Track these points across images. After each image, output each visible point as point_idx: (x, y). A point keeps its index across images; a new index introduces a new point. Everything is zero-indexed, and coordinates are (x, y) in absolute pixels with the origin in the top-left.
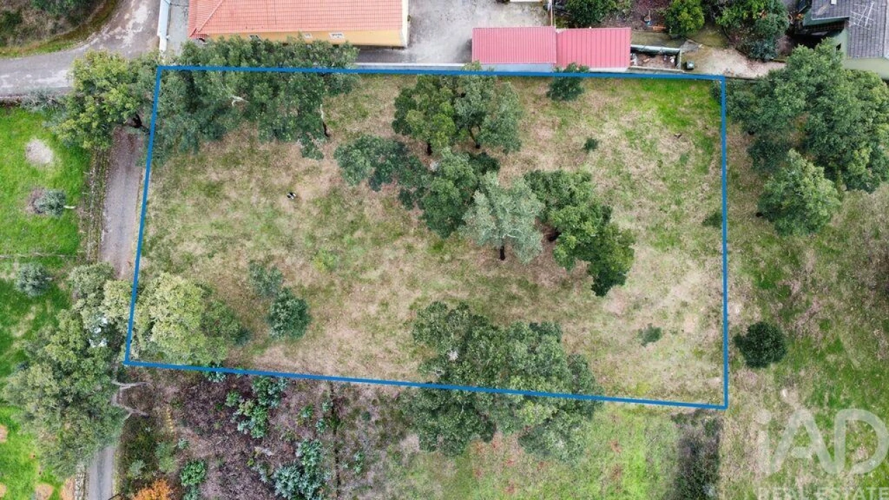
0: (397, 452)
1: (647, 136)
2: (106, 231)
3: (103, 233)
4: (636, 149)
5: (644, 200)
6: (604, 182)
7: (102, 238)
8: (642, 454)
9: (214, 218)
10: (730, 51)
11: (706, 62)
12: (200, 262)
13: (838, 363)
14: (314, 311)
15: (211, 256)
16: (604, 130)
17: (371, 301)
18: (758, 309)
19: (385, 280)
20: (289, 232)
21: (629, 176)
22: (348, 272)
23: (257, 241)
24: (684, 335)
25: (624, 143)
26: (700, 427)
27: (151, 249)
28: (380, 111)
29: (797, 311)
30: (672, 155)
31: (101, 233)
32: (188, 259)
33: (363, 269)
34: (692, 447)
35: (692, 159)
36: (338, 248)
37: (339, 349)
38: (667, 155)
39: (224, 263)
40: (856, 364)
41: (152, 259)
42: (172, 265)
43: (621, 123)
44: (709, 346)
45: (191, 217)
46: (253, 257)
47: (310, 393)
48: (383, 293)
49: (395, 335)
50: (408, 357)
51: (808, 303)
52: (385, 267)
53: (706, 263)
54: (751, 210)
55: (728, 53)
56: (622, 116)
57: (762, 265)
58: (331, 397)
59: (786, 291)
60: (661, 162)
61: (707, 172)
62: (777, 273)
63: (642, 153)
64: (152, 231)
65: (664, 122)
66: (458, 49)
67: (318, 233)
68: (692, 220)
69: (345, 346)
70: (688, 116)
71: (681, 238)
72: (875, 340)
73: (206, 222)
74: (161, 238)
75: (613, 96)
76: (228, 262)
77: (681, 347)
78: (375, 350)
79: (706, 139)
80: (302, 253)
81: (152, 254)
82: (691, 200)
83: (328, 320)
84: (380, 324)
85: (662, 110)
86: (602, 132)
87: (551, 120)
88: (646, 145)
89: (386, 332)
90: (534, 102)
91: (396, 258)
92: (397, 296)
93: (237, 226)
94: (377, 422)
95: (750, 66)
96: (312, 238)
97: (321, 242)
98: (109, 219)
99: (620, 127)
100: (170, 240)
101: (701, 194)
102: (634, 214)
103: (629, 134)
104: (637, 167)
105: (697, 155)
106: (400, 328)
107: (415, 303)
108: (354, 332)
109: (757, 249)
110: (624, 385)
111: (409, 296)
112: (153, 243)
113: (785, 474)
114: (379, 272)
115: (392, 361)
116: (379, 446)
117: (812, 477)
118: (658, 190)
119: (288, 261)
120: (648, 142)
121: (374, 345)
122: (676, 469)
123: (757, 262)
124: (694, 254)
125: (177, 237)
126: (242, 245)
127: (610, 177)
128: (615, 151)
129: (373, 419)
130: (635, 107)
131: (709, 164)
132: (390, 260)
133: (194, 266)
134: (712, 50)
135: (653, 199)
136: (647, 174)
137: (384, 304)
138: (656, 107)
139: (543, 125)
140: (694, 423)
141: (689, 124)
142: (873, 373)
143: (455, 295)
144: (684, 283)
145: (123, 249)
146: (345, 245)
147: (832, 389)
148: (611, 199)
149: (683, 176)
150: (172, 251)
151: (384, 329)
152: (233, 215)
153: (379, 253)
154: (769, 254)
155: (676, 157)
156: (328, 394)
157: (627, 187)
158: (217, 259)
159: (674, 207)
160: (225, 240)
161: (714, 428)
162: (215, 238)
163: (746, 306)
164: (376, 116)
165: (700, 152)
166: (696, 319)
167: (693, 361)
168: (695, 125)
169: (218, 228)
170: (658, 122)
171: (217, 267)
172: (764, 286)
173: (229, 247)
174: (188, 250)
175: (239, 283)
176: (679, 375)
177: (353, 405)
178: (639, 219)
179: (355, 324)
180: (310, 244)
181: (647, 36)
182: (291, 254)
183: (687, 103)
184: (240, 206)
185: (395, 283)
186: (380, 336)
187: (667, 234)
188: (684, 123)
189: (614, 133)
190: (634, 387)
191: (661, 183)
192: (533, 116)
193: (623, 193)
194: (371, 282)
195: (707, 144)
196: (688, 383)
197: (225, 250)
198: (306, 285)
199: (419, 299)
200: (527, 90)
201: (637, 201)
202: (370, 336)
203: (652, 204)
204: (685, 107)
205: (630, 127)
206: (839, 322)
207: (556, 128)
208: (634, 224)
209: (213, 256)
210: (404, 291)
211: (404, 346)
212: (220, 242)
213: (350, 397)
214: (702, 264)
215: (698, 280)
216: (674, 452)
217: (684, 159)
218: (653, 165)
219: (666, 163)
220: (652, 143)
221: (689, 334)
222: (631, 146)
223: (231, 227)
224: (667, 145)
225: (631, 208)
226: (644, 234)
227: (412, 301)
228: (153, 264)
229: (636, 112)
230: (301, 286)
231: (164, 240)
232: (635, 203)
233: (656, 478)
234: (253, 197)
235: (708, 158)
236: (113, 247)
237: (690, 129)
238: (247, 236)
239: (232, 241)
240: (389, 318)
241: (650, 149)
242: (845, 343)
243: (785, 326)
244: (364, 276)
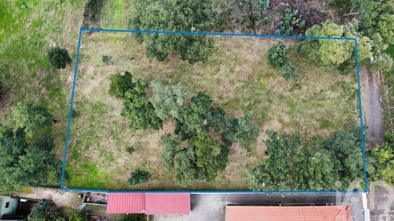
0: (223, 8)
1: (104, 158)
2: (380, 102)
3: (381, 101)
4: (109, 152)
5: (108, 126)
6: (126, 134)
7: (381, 98)
8: (116, 15)
9: (323, 110)
10: (60, 205)
11: (72, 199)
12: (327, 88)
13: (31, 59)
14: (266, 67)
15: (322, 91)
16: (124, 161)
17: (239, 73)
18: (61, 79)
19: (232, 82)
20: (283, 104)
21: (114, 138)
22: (251, 85)
23: (299, 99)
24: (94, 65)
25: (115, 155)
26: (90, 27)
27: (354, 93)
28: (239, 168)
29: (44, 80)
30: (93, 149)
31: (382, 100)
32: (333, 89)
33: (243, 87)
34: (94, 19)
35: (83, 148)
36: (256, 96)
37: (252, 50)
38: (95, 149)
39: (315, 88)
40: (24, 61)
41: (352, 88)
42: (342, 86)
43: (116, 165)
44: (83, 61)
45: (335, 110)
46: (300, 91)
47: (265, 30)
48: (233, 76)
49: (226, 58)
50: (220, 48)
51: (40, 84)
52: (232, 88)
53: (81, 98)
54: (59, 124)
55: (61, 204)
56: (115, 169)
57: (57, 99)
58: (255, 29)
59: (48, 88)
60: (98, 146)
61: (77, 141)
62: (51, 96)
63: (107, 149)
64: (355, 102)
65: (95, 166)
66: (199, 205)
67: (267, 104)
68: (86, 118)
69: (250, 51)
70: (83, 169)
71: (92, 109)
72: (14, 71)
73: (327, 107)
74: (350, 99)
75: (119, 180)
76: (312, 88)
77: (95, 60)
78: (235, 50)
79: (76, 158)
80: (275, 93)
81: (353, 91)
82: (86, 127)
83: (259, 62)
84: (234, 62)
85: (96, 173)
86: (125, 160)
87: (151, 166)
88: (104, 154)
89: (230, 59)
90: (159, 175)
91: (227, 93)
92: (226, 75)
93: (310, 106)
94: (233, 19)
95: (51, 197)
96: (270, 101)
97: (265, 99)
98: (379, 108)
99: (117, 163)
100: (344, 98)
101: (81, 130)
102: (112, 119)
103: (112, 160)
104: (109, 142)
105: (81, 150)
106: (224, 61)
107: (217, 72)
108: (246, 58)
109: (58, 106)
110: (122, 42)
111: (220, 75)
112: (353, 96)
113: (58, 14)
114: (235, 86)
115: (227, 46)
116: (231, 10)
117: (48, 14)
118: (101, 132)
119: (281, 89)
120: (104, 156)
121: (236, 53)
122: (102, 10)
123: (59, 100)
124: (86, 102)
125: (341, 99)
126: (306, 96)
127: (123, 137)
128: (120, 150)
129: (235, 20)
130: (109, 174)
131: (75, 145)
132: (230, 92)
133: (330, 86)
134: (69, 206)
135: (103, 127)
136: (105, 139)
137: (232, 71)
138: (99, 174)
139: (154, 163)
140: (93, 28)
141: (83, 165)
142: (18, 57)
143: (198, 77)
144: (92, 88)
145: (369, 92)
146: (253, 98)
147: (35, 49)
148: (123, 126)
149: (88, 139)
150: (343, 93)
151: (232, 60)
152: (313, 111)
153: (236, 96)
154: (54, 104)
155: (91, 148)
156: (256, 30)
157: (115, 132)
158: (318, 89)
159: (94, 123)
160: (315, 99)
161: (85, 27)
162: (321, 100)
163: (66, 80)
164: (241, 165)
165: (79, 151)
166: (88, 72)
167: (91, 54)
168: (80, 165)
169: (320, 105)
170: (98, 166)
171: (318, 85)
172: (58, 89)
173: (313, 95)
174: (334, 94)
175: (306, 78)
176: (98, 48)
177: (244, 26)
178: (111, 117)
179: (246, 61)
180: (271, 98)
181: (100, 213)
182: (280, 93)
183: (83, 177)
184: (309, 116)
185: (227, 81)
186: (234, 57)
187: (98, 111)
188: (86, 166)
189: (119, 160)
190: (118, 41)
191: (99, 135)
192: (160, 168)
193: (117, 129)
194: (239, 81)
195: (75, 156)
196: (94, 45)
197: (315, 94)
198: (271, 78)
199: (216, 74)
200: (162, 182)
201: (110, 126)
202: (238, 56)
203: (103, 125)
204: (84, 175)
205: (112, 163)
206: (28, 77)
207: (148, 162)
208: (113, 114)
209: (321, 91)
210: (223, 78)
211: (222, 53)
212: (318, 98)
213: (246, 29)
214: (83, 97)
215: (86, 90)
216: (102, 17)
217: (87, 148)
218: (102, 144)
219: (96, 145)
220: (101, 155)
221: (92, 65)
222: (112, 153)
223: (313, 105)
224: (94, 154)
225: (114, 122)
226: (108, 110)
227: (219, 73)
228: (352, 86)
229: (108, 171)
230: (274, 78)
231: (347, 98)
232: (112, 124)
233: (111, 6)
234: (303, 121)
235: (76, 148)
236: (374, 93)
237: (83, 163)
238: (304, 101)
239: (312, 98)
240: (229, 65)
241: (103, 152)
242: (27, 68)
243: (50, 72)
244: (243, 84)
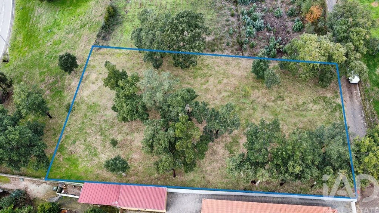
0: (216, 35)
1: (87, 153)
2: (362, 116)
3: (363, 115)
4: (94, 147)
5: (98, 124)
6: (113, 132)
7: (363, 113)
8: (124, 37)
9: (305, 119)
10: (33, 197)
11: (47, 191)
12: (309, 101)
13: (44, 68)
14: (251, 81)
15: (304, 103)
16: (107, 157)
17: (226, 84)
18: (66, 84)
19: (219, 92)
20: (266, 112)
21: (101, 135)
22: (236, 95)
23: (282, 109)
24: (97, 73)
25: (99, 150)
26: (100, 45)
27: (336, 107)
29: (51, 84)
30: (79, 144)
31: (364, 115)
32: (315, 102)
33: (229, 96)
34: (105, 38)
35: (70, 142)
36: (241, 105)
37: (240, 67)
38: (81, 144)
39: (297, 100)
40: (37, 70)
41: (334, 102)
42: (324, 100)
43: (98, 160)
44: (89, 70)
45: (317, 120)
46: (283, 102)
47: (251, 52)
48: (220, 87)
49: (216, 72)
50: (210, 64)
51: (45, 87)
52: (219, 97)
53: (79, 99)
54: (53, 120)
55: (35, 196)
56: (97, 164)
57: (57, 99)
58: (243, 51)
59: (52, 91)
60: (85, 141)
61: (66, 136)
62: (53, 98)
63: (92, 145)
64: (337, 114)
65: (77, 160)
67: (251, 111)
68: (79, 116)
69: (238, 68)
70: (65, 162)
71: (87, 108)
72: (26, 77)
73: (310, 117)
74: (332, 111)
75: (98, 174)
76: (295, 101)
77: (99, 69)
78: (225, 67)
79: (61, 152)
80: (259, 103)
81: (335, 105)
82: (77, 124)
83: (245, 77)
84: (222, 76)
85: (76, 166)
86: (108, 156)
87: (132, 163)
88: (89, 149)
89: (219, 73)
90: (138, 172)
91: (214, 100)
92: (214, 86)
93: (293, 116)
94: (224, 43)
95: (27, 188)
96: (254, 109)
97: (249, 107)
98: (362, 121)
99: (99, 158)
100: (326, 110)
101: (72, 126)
102: (103, 118)
103: (96, 155)
104: (96, 138)
105: (67, 144)
106: (213, 74)
107: (206, 83)
108: (233, 73)
109: (57, 105)
110: (125, 56)
111: (209, 86)
112: (335, 109)
113: (76, 37)
114: (222, 95)
115: (217, 63)
116: (223, 36)
117: (68, 37)
118: (90, 129)
119: (265, 100)
120: (88, 150)
121: (225, 69)
122: (113, 33)
123: (59, 100)
124: (83, 102)
125: (323, 111)
126: (289, 107)
127: (110, 134)
128: (105, 147)
129: (225, 44)
130: (89, 168)
131: (64, 140)
132: (217, 100)
133: (312, 99)
134: (42, 198)
135: (94, 124)
136: (93, 135)
137: (220, 83)
138: (79, 168)
139: (136, 160)
140: (103, 45)
141: (66, 159)
142: (33, 67)
143: (188, 86)
144: (91, 91)
145: (350, 107)
146: (238, 106)
147: (50, 61)
148: (112, 124)
149: (77, 134)
150: (325, 106)
151: (220, 74)
152: (296, 120)
153: (222, 103)
154: (53, 103)
155: (77, 143)
156: (244, 52)
157: (104, 129)
158: (301, 102)
159: (85, 121)
160: (298, 109)
161: (96, 45)
162: (304, 111)
163: (70, 85)
165: (66, 145)
166: (90, 78)
167: (96, 64)
168: (63, 158)
169: (303, 115)
170: (80, 160)
171: (300, 98)
172: (60, 92)
173: (295, 106)
174: (317, 106)
175: (289, 92)
176: (103, 60)
177: (233, 49)
178: (102, 116)
179: (233, 76)
180: (255, 107)
181: (71, 207)
182: (264, 103)
183: (64, 169)
184: (293, 125)
185: (215, 90)
186: (222, 71)
187: (92, 110)
188: (68, 160)
189: (102, 156)
190: (122, 56)
191: (87, 131)
192: (140, 165)
193: (106, 127)
194: (226, 91)
195: (61, 149)
196: (101, 58)
197: (298, 105)
198: (256, 90)
199: (204, 84)
200: (141, 178)
201: (101, 123)
202: (226, 71)
203: (94, 122)
204: (65, 167)
205: (94, 158)
206: (37, 82)
207: (130, 158)
208: (105, 113)
209: (303, 103)
210: (211, 88)
211: (212, 68)
212: (300, 109)
213: (235, 51)
214: (81, 98)
215: (85, 92)
216: (112, 38)
217: (74, 142)
218: (89, 139)
219: (83, 140)
220: (86, 150)
221: (95, 73)
222: (97, 148)
223: (295, 115)
224: (79, 149)
225: (104, 120)
226: (101, 109)
227: (208, 84)
228: (333, 100)
229: (89, 165)
230: (258, 90)
231: (329, 110)
232: (102, 122)
233: (121, 31)
234: (286, 128)
235: (64, 142)
236: (356, 108)
237: (66, 156)
238: (287, 111)
239: (294, 109)
240: (218, 78)
241: (88, 147)
242: (38, 75)
243: (57, 78)
244: (229, 93)
